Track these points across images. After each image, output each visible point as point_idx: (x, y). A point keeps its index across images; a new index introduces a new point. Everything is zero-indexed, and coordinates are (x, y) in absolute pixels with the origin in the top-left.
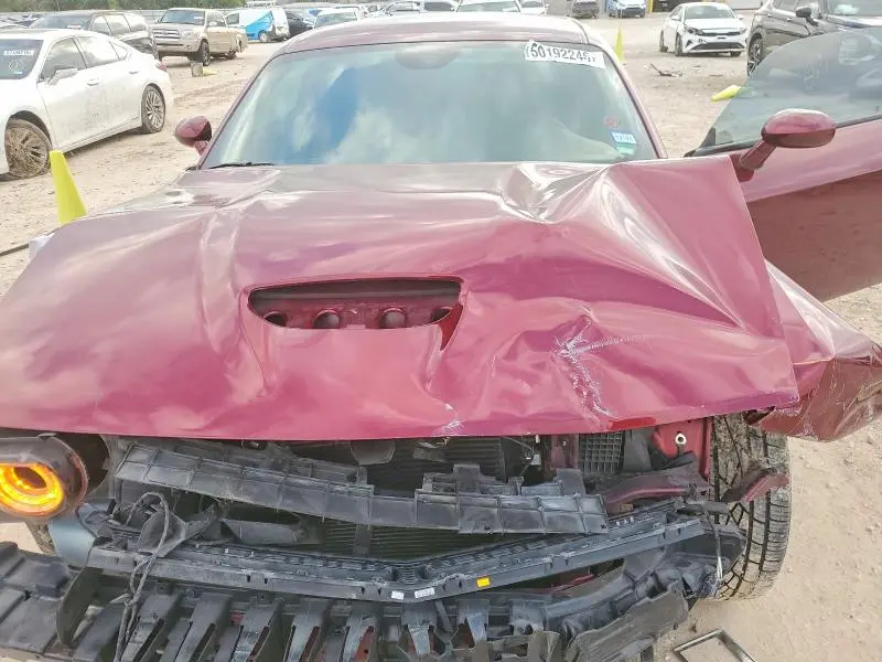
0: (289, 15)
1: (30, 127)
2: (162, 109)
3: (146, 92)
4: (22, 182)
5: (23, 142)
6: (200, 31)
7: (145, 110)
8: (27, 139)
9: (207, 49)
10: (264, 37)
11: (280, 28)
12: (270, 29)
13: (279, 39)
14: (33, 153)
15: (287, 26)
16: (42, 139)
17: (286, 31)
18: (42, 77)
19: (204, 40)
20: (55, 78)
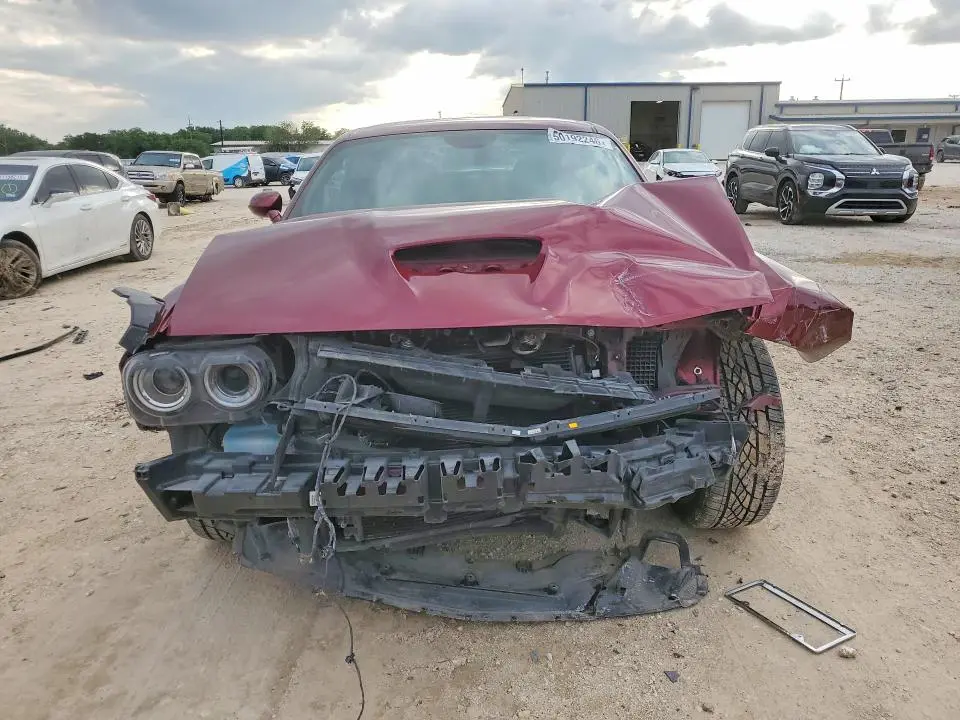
0: (266, 162)
1: (21, 247)
2: (149, 237)
3: (136, 220)
4: (11, 301)
5: (13, 262)
6: (176, 174)
7: (135, 236)
8: (17, 259)
9: (183, 190)
10: (239, 182)
11: (256, 174)
12: (245, 175)
13: (255, 185)
14: (23, 274)
15: (263, 172)
16: (33, 259)
17: (262, 176)
18: (36, 200)
19: (180, 182)
20: (49, 201)
